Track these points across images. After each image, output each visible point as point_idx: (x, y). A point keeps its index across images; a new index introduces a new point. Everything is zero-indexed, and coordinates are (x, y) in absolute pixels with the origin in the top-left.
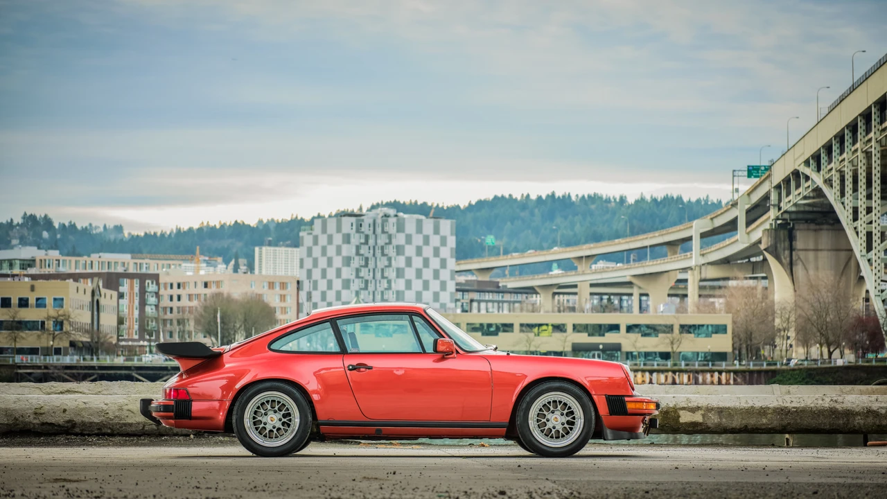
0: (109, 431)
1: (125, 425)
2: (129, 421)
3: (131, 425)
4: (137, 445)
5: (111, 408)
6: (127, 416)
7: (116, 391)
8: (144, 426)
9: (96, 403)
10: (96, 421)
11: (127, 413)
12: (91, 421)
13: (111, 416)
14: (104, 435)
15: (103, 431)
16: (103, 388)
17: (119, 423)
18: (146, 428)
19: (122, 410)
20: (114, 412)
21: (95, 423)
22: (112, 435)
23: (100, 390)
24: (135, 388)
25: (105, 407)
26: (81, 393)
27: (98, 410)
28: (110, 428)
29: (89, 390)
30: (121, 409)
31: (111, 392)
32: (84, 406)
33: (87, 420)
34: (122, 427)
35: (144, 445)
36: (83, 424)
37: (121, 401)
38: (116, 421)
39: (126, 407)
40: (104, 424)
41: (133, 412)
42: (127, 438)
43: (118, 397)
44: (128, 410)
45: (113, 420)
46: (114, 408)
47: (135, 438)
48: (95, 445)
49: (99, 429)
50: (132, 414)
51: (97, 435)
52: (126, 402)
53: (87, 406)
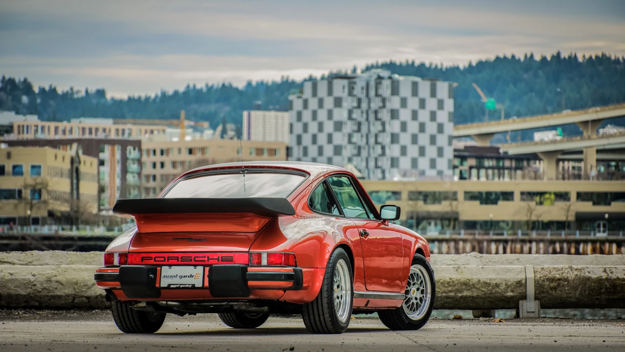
0: (37, 304)
1: (54, 297)
2: (58, 293)
3: (59, 297)
4: (65, 318)
5: (39, 280)
6: (56, 288)
7: (47, 262)
8: (74, 298)
9: (23, 274)
10: (23, 292)
11: (55, 285)
12: (17, 293)
13: (39, 287)
14: (31, 308)
15: (31, 304)
16: (34, 259)
17: (48, 296)
18: (76, 301)
19: (51, 281)
20: (42, 284)
21: (22, 295)
22: (40, 308)
23: (30, 260)
24: (68, 258)
25: (32, 279)
26: (10, 263)
27: (25, 282)
28: (38, 301)
29: (19, 260)
30: (49, 280)
31: (42, 262)
32: (10, 277)
33: (13, 292)
34: (50, 300)
35: (72, 319)
36: (10, 296)
37: (49, 272)
38: (44, 293)
39: (54, 279)
40: (31, 297)
41: (61, 284)
42: (56, 312)
43: (46, 268)
44: (57, 282)
45: (40, 292)
46: (42, 278)
47: (65, 312)
48: (20, 318)
49: (26, 302)
50: (61, 286)
51: (24, 308)
52: (55, 272)
53: (14, 277)
